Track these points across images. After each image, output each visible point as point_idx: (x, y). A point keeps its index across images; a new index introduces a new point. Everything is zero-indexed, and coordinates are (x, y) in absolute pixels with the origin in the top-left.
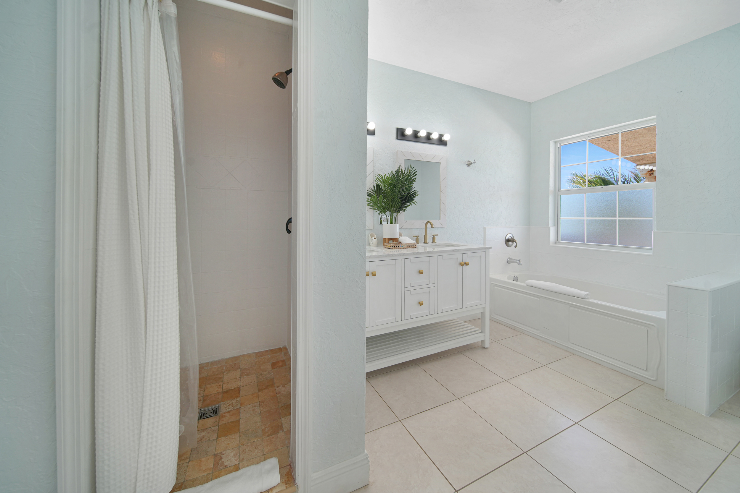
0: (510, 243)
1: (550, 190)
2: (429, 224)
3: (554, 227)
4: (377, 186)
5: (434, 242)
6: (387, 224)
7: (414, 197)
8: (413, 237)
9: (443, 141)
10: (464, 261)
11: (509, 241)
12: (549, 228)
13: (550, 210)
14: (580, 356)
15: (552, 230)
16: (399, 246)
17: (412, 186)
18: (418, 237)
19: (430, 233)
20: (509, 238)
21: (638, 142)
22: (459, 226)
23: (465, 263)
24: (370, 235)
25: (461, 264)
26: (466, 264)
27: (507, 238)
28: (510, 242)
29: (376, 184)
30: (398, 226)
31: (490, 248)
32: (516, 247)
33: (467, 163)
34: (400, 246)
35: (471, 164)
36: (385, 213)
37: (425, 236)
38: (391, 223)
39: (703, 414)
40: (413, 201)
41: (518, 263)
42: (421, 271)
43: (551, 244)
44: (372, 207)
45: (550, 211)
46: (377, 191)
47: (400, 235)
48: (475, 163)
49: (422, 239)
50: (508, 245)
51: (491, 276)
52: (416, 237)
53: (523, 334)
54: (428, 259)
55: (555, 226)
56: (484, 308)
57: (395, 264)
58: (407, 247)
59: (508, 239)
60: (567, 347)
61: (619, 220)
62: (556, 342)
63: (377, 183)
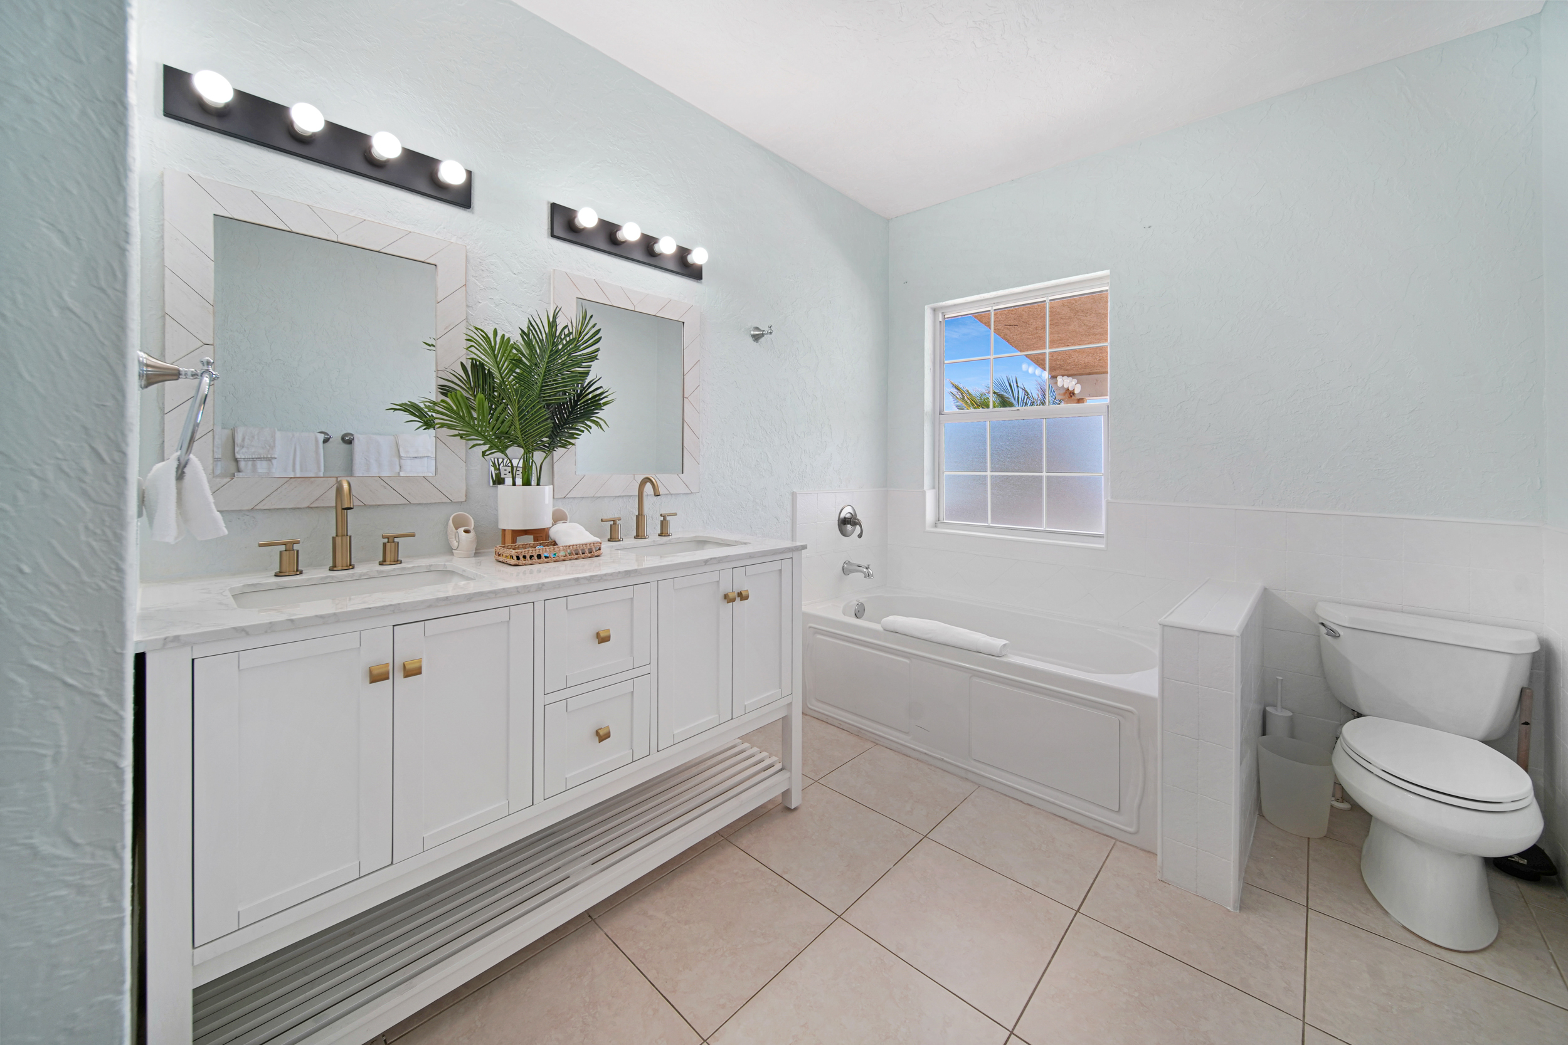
0: (849, 527)
1: (926, 411)
2: (648, 485)
3: (933, 491)
4: (474, 366)
5: (663, 533)
6: (514, 484)
7: (599, 407)
8: (602, 520)
9: (692, 265)
10: (737, 590)
11: (846, 523)
12: (924, 493)
13: (925, 454)
14: (992, 790)
15: (930, 496)
16: (539, 557)
17: (587, 373)
18: (618, 522)
19: (653, 509)
20: (847, 516)
21: (1059, 333)
22: (732, 488)
23: (740, 594)
24: (451, 522)
25: (728, 598)
26: (742, 596)
27: (842, 516)
28: (849, 525)
29: (472, 359)
30: (547, 490)
31: (804, 547)
32: (860, 536)
33: (752, 333)
34: (543, 556)
35: (763, 335)
36: (503, 452)
37: (640, 517)
38: (527, 483)
39: (1228, 908)
40: (593, 418)
41: (864, 573)
42: (602, 635)
43: (928, 529)
44: (456, 432)
45: (925, 457)
46: (475, 383)
47: (559, 517)
48: (771, 333)
49: (628, 526)
50: (844, 533)
51: (805, 609)
52: (612, 522)
53: (877, 744)
54: (627, 593)
55: (934, 488)
56: (790, 705)
57: (508, 622)
58: (569, 557)
59: (845, 518)
60: (966, 770)
61: (1048, 477)
62: (945, 759)
63: (475, 357)
